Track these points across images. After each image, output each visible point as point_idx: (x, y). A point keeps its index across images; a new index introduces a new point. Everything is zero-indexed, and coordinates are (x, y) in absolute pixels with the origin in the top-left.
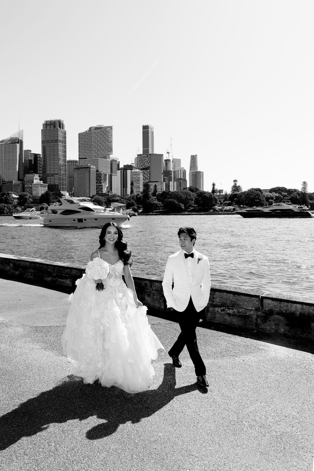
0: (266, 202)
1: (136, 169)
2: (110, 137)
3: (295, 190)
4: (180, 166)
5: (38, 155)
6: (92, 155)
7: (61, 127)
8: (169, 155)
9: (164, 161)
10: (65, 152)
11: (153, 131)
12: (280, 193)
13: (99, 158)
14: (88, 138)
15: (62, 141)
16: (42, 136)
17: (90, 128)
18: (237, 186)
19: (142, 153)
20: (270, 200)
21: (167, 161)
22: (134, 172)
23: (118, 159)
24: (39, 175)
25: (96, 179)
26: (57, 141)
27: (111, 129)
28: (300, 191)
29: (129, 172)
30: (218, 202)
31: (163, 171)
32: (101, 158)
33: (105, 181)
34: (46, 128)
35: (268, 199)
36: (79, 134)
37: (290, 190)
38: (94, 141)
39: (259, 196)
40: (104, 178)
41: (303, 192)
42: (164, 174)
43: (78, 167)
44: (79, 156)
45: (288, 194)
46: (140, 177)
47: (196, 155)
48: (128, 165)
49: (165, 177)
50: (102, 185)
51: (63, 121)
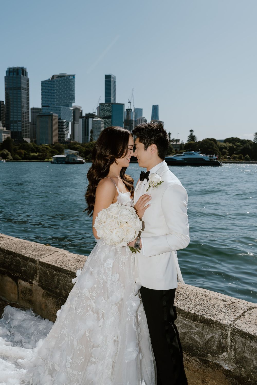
0: (219, 152)
1: (97, 118)
2: (73, 86)
3: (248, 141)
4: (142, 116)
5: (2, 102)
6: (54, 103)
7: (25, 75)
8: (130, 105)
9: (125, 110)
10: (28, 99)
11: (115, 80)
12: (234, 144)
13: (61, 107)
14: (51, 86)
15: (25, 89)
16: (5, 83)
17: (53, 76)
18: (193, 135)
19: (104, 102)
20: (224, 150)
21: (129, 110)
22: (95, 121)
23: (81, 107)
24: (2, 122)
25: (59, 127)
26: (20, 88)
27: (73, 78)
28: (253, 141)
29: (90, 120)
30: (173, 151)
31: (125, 120)
32: (64, 106)
33: (67, 129)
34: (9, 75)
35: (221, 148)
36: (42, 82)
37: (243, 140)
38: (57, 89)
39: (213, 146)
40: (66, 126)
41: (255, 142)
42: (125, 123)
43: (40, 115)
44: (42, 104)
45: (241, 145)
46: (102, 125)
47: (158, 105)
48: (89, 114)
49: (126, 126)
50: (64, 133)
51: (26, 68)
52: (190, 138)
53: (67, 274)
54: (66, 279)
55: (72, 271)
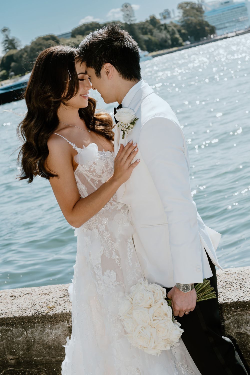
18: (10, 38)
28: (123, 22)
52: (6, 44)
53: (8, 324)
54: (9, 333)
55: (17, 315)
